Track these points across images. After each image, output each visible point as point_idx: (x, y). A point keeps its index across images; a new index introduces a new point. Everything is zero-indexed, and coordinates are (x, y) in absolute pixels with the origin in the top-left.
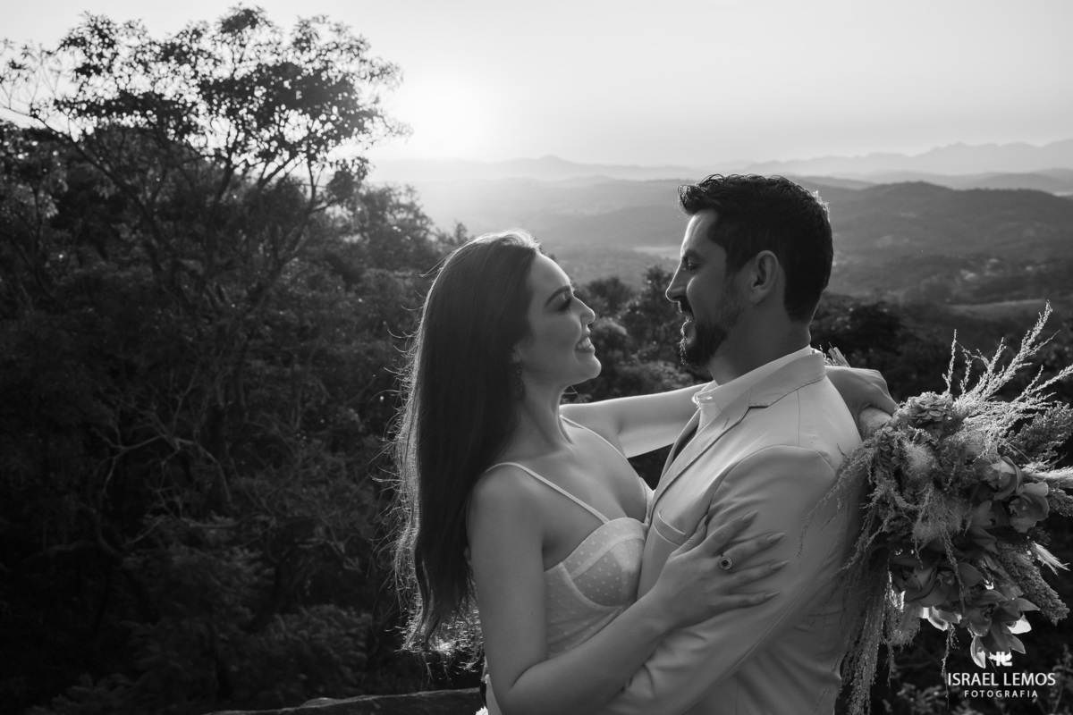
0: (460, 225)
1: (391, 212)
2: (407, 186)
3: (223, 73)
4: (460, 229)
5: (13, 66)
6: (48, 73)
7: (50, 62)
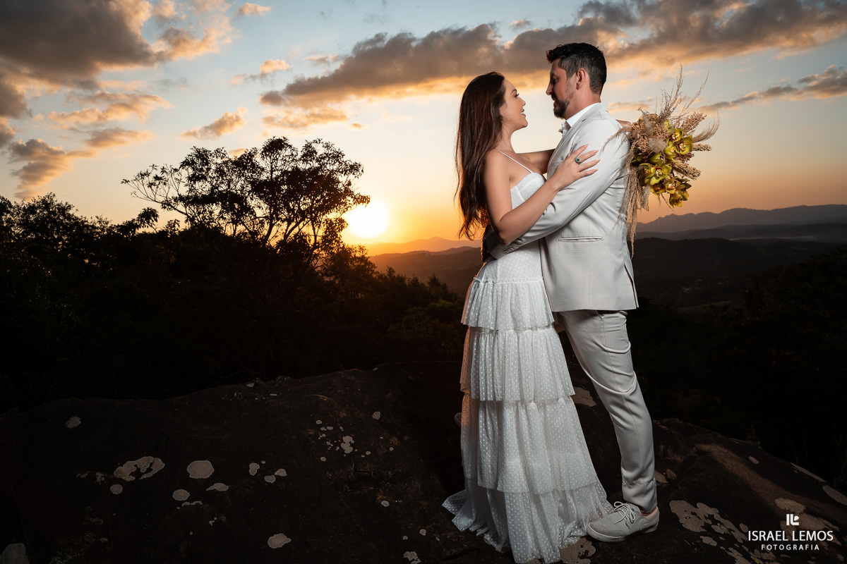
0: (390, 269)
1: (351, 262)
3: (264, 177)
4: (391, 271)
5: (157, 178)
6: (174, 180)
7: (176, 175)
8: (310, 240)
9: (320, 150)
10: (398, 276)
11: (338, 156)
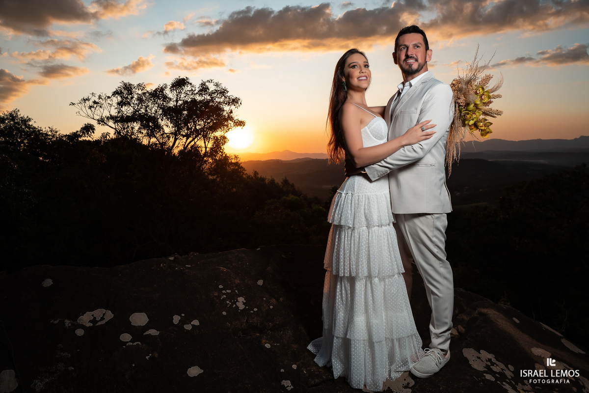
3: (172, 104)
5: (95, 102)
6: (108, 105)
7: (109, 101)
8: (202, 151)
9: (212, 87)
10: (261, 177)
11: (224, 92)
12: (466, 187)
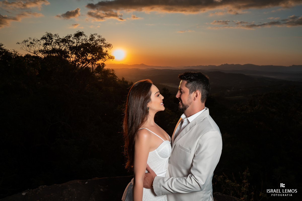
0: (123, 78)
1: (109, 75)
2: (112, 69)
3: (75, 45)
4: (123, 79)
5: (31, 43)
6: (38, 44)
7: (39, 42)
8: (91, 70)
9: (96, 38)
10: (126, 81)
11: (103, 40)
12: (233, 88)
